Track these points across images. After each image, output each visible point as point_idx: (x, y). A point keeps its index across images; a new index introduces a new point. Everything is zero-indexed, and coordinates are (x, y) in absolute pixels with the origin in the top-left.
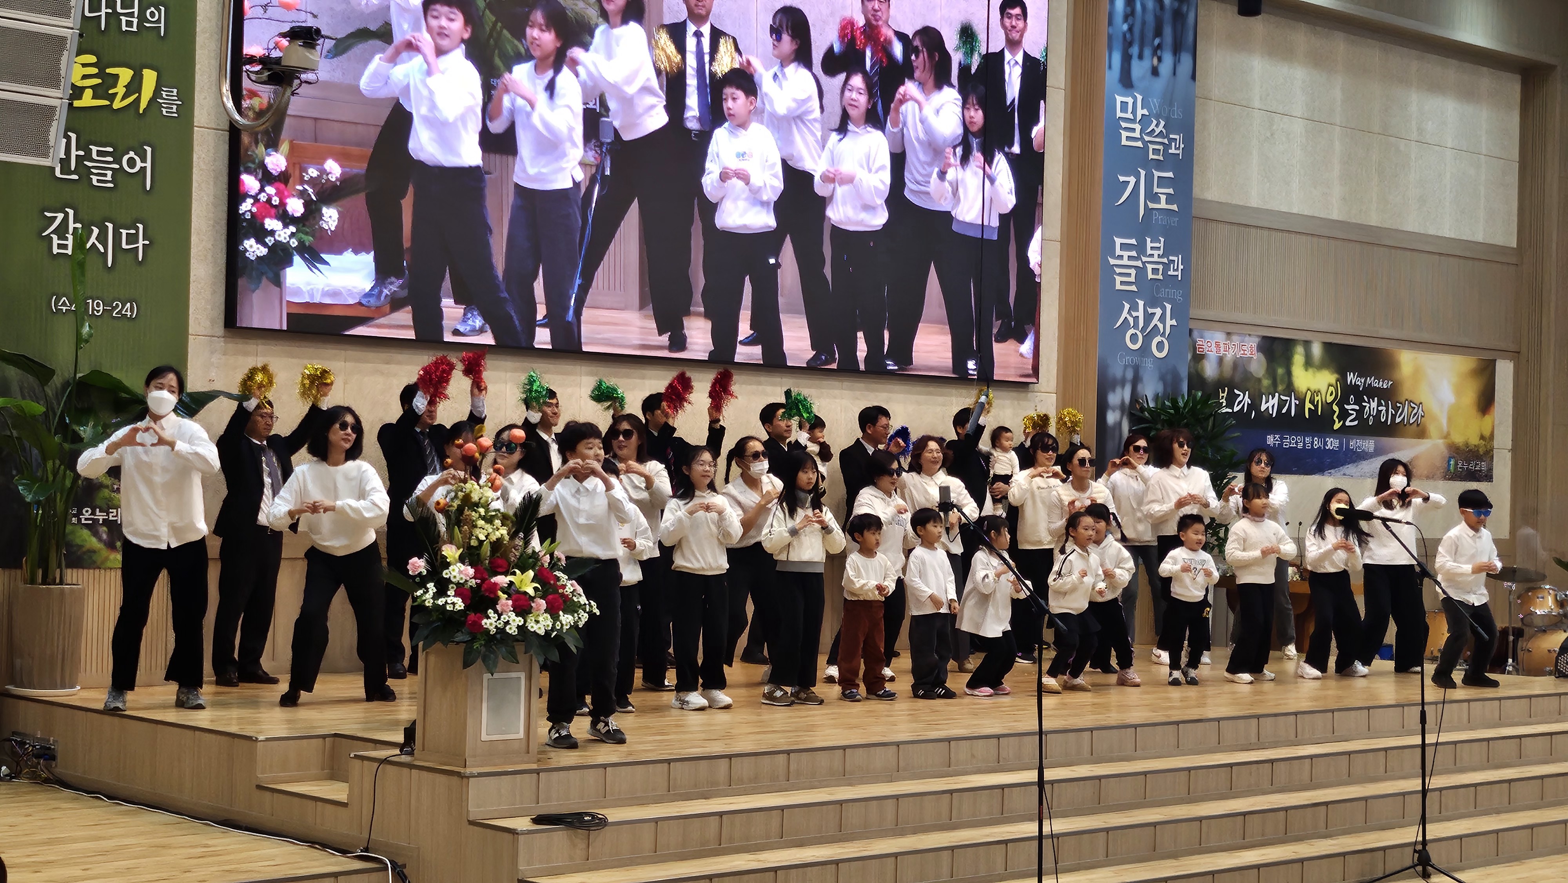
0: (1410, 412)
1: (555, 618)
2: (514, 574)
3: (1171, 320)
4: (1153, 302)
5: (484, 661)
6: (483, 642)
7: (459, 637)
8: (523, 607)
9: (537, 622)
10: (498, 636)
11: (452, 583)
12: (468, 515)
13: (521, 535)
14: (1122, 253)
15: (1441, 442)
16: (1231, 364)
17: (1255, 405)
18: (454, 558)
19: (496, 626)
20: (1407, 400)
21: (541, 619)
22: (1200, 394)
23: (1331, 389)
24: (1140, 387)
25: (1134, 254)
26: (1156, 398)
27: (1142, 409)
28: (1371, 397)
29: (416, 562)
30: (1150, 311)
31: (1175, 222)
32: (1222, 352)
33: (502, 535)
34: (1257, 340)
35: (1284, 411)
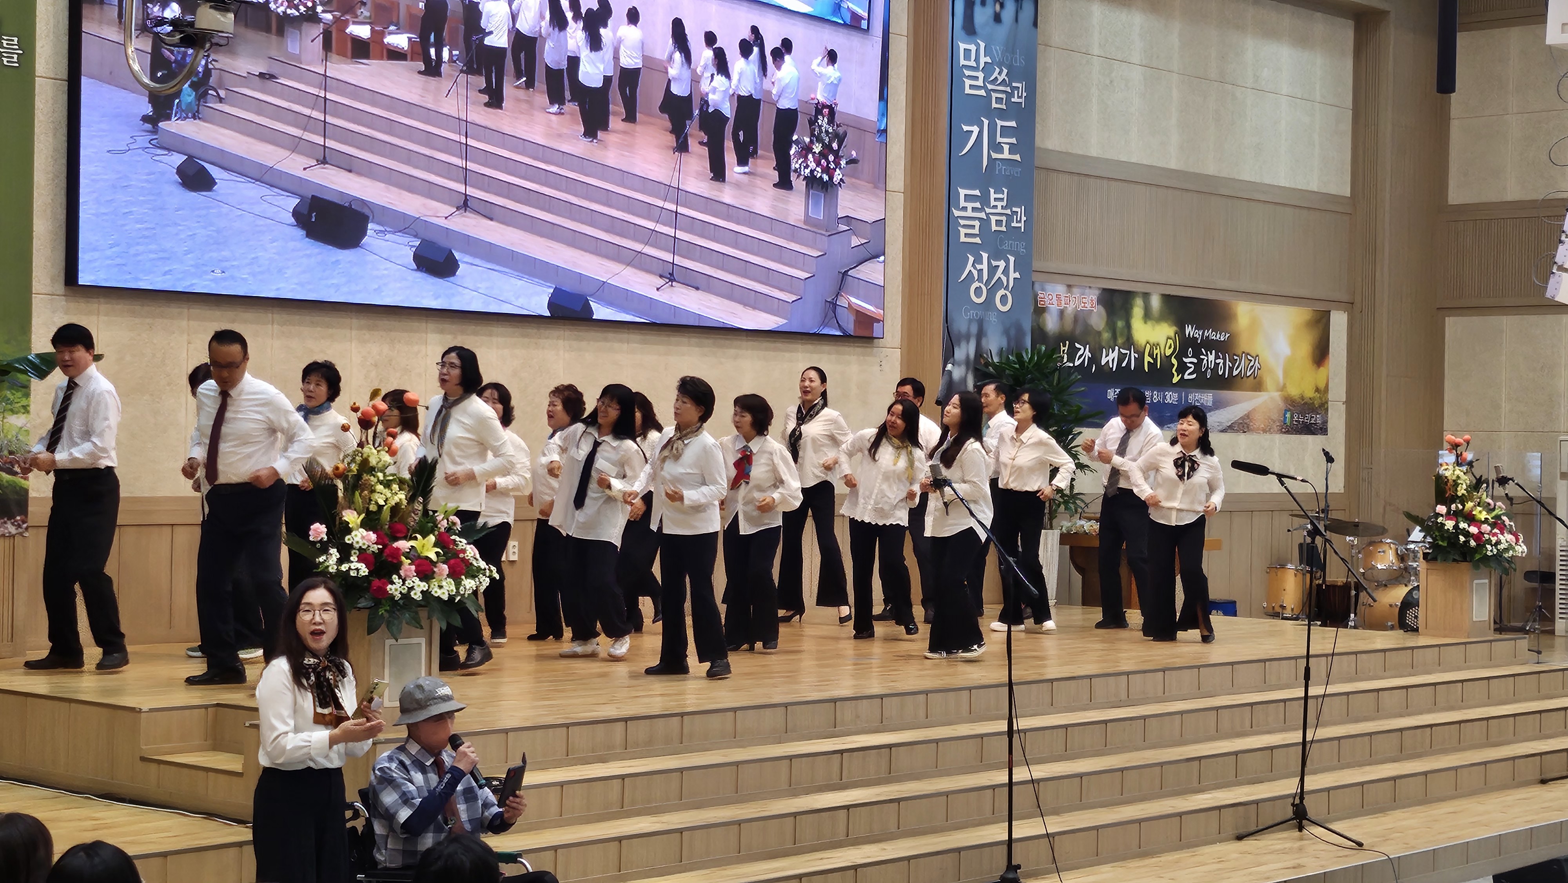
0: (1247, 364)
1: (458, 584)
2: (416, 538)
3: (1015, 272)
4: (997, 254)
5: (388, 626)
6: (388, 608)
7: (362, 603)
8: (425, 571)
9: (441, 587)
10: (401, 602)
11: (355, 548)
12: (366, 480)
14: (966, 204)
15: (1277, 395)
16: (1072, 316)
17: (1095, 359)
18: (356, 524)
19: (401, 592)
20: (1244, 352)
21: (444, 583)
22: (1043, 348)
23: (1170, 341)
24: (984, 342)
25: (978, 205)
26: (1001, 352)
27: (987, 364)
28: (1209, 349)
29: (318, 528)
30: (994, 263)
31: (1017, 173)
32: (1063, 305)
33: (400, 500)
34: (1097, 292)
35: (1124, 365)
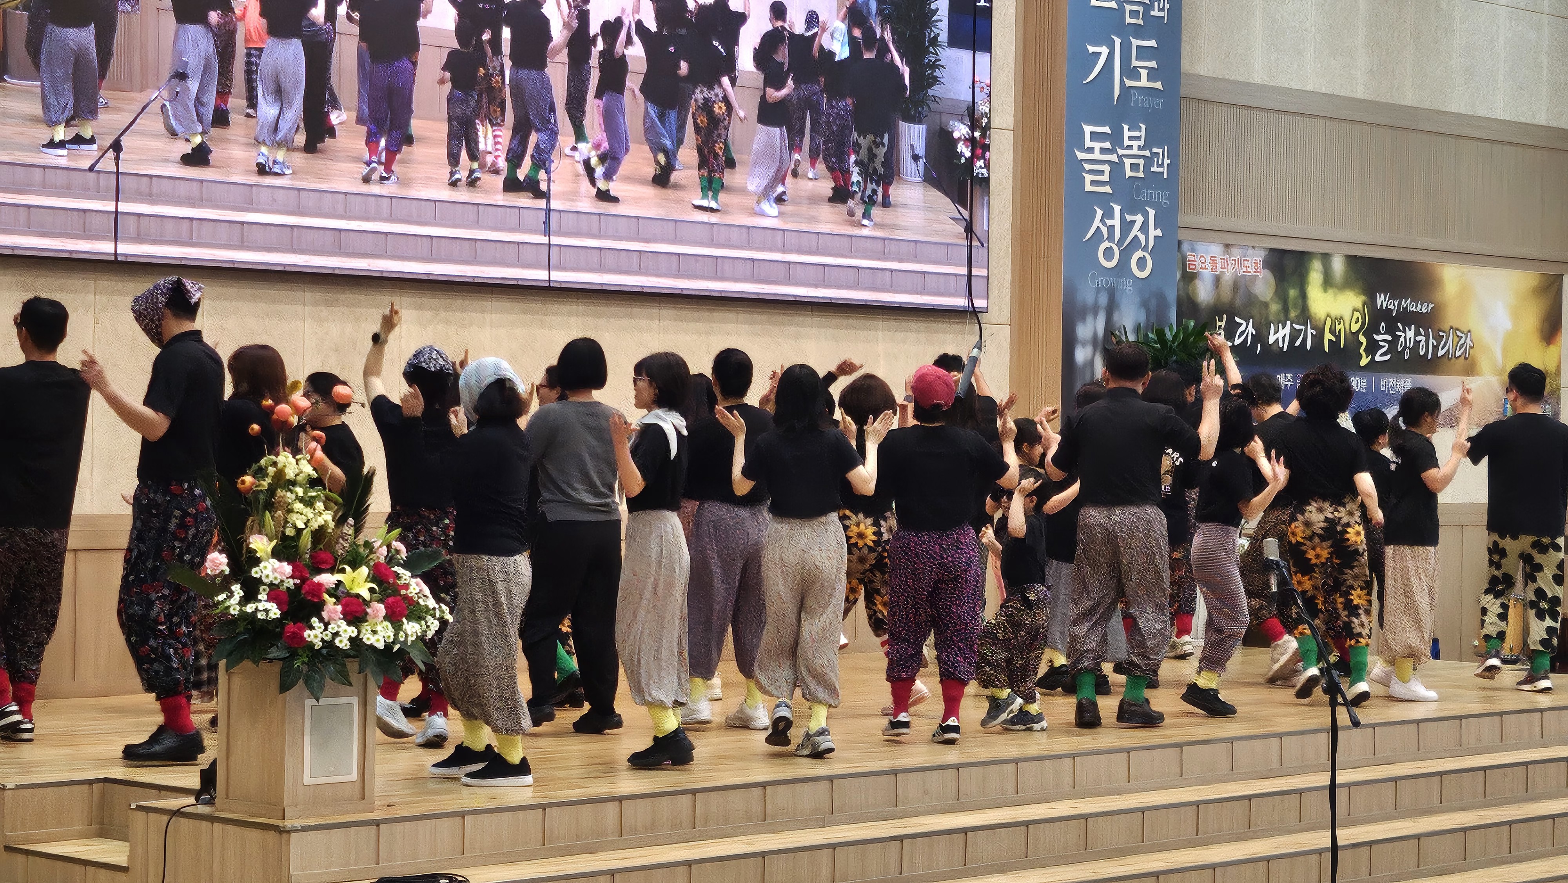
0: (1455, 343)
1: (398, 629)
2: (343, 571)
3: (1155, 228)
4: (1132, 207)
5: (306, 683)
6: (306, 660)
7: (274, 653)
8: (355, 613)
9: (374, 632)
11: (265, 584)
13: (351, 521)
14: (1092, 144)
15: (1494, 380)
16: (1231, 283)
17: (1260, 336)
18: (266, 552)
19: (322, 639)
20: (1451, 328)
21: (379, 628)
22: (1192, 324)
23: (1357, 314)
24: (1116, 317)
25: (1107, 145)
26: (1137, 329)
28: (1407, 324)
29: (217, 559)
30: (1129, 218)
31: (1158, 105)
32: (1219, 270)
33: (325, 521)
34: (1263, 253)
35: (1298, 343)
